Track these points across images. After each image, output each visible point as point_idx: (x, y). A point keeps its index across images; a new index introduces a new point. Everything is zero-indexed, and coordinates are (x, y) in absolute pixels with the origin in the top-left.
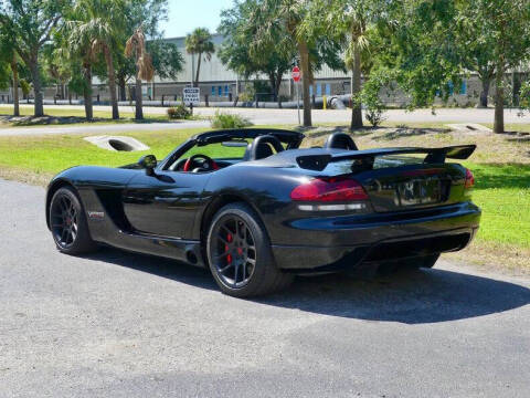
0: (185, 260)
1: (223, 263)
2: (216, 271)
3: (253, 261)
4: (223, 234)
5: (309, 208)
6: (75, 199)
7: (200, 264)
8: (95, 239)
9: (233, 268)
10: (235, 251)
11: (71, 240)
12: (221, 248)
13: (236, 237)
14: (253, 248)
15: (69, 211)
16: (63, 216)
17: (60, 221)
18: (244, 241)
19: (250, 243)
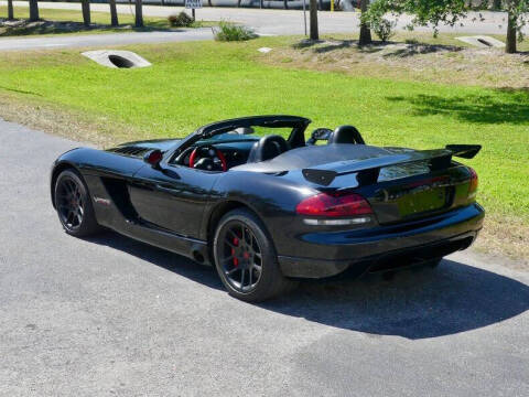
0: (192, 257)
1: (230, 266)
2: (224, 273)
3: (259, 268)
4: (229, 238)
5: (314, 222)
6: (80, 183)
7: (207, 263)
8: (100, 223)
9: (239, 272)
10: (241, 255)
11: (76, 223)
12: (227, 251)
13: (243, 242)
14: (259, 255)
15: (74, 194)
16: (68, 197)
17: (66, 202)
18: (250, 247)
19: (256, 249)
